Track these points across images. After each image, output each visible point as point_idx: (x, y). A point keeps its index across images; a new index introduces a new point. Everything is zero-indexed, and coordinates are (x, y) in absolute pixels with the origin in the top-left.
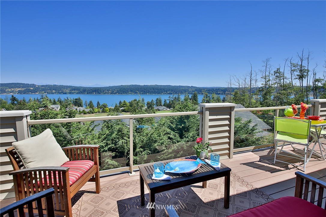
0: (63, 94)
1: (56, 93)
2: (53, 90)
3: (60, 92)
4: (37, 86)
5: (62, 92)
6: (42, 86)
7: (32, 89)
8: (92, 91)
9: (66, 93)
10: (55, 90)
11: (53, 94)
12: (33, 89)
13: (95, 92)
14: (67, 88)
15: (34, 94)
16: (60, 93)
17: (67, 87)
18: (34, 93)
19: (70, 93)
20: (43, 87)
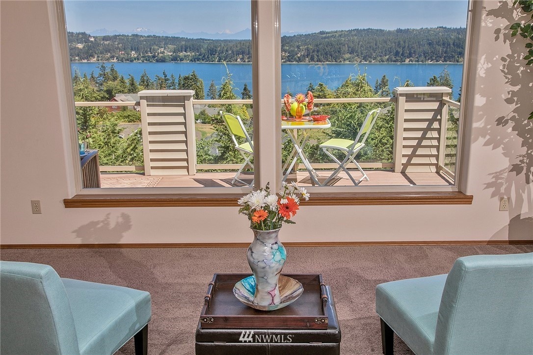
0: (157, 61)
1: (138, 59)
2: (132, 50)
3: (149, 57)
4: (92, 39)
5: (154, 57)
6: (105, 38)
7: (80, 46)
8: (233, 52)
9: (163, 60)
10: (137, 50)
11: (132, 61)
12: (84, 47)
13: (241, 56)
14: (166, 44)
15: (85, 61)
16: (148, 59)
17: (167, 40)
18: (87, 58)
19: (175, 59)
20: (107, 43)
